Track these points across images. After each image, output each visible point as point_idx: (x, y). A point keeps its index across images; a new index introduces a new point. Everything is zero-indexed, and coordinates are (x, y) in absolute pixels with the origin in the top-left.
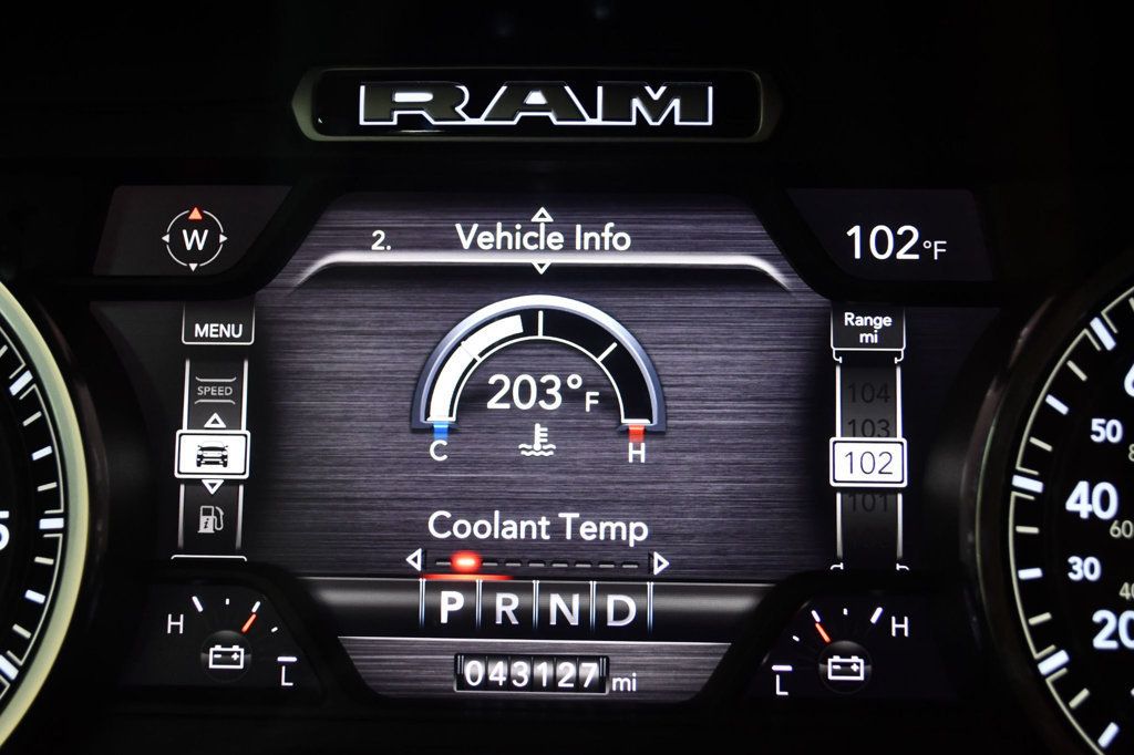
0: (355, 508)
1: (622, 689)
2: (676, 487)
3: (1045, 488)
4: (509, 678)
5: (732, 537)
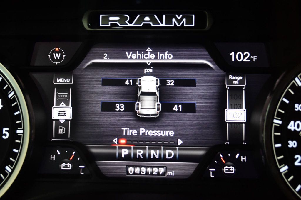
0: (99, 127)
1: (170, 175)
2: (184, 122)
3: (283, 123)
4: (140, 172)
5: (199, 135)
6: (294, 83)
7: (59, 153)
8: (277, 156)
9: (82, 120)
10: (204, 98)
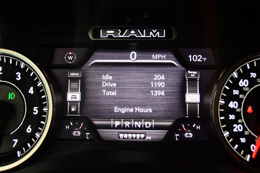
0: (100, 106)
1: (148, 139)
2: (158, 102)
3: (225, 103)
4: (128, 137)
5: (168, 111)
6: (232, 76)
7: (72, 124)
8: (222, 125)
9: (88, 102)
10: (171, 86)
